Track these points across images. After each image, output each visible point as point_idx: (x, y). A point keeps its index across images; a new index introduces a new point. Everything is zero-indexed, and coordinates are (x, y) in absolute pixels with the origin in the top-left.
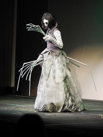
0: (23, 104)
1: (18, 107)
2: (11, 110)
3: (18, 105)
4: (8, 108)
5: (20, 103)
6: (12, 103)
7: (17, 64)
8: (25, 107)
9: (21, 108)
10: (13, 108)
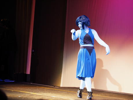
0: (38, 92)
1: (32, 95)
2: (25, 98)
3: (32, 93)
4: (22, 95)
5: (35, 91)
6: (26, 91)
7: (33, 51)
8: (39, 95)
9: (35, 96)
10: (27, 96)
